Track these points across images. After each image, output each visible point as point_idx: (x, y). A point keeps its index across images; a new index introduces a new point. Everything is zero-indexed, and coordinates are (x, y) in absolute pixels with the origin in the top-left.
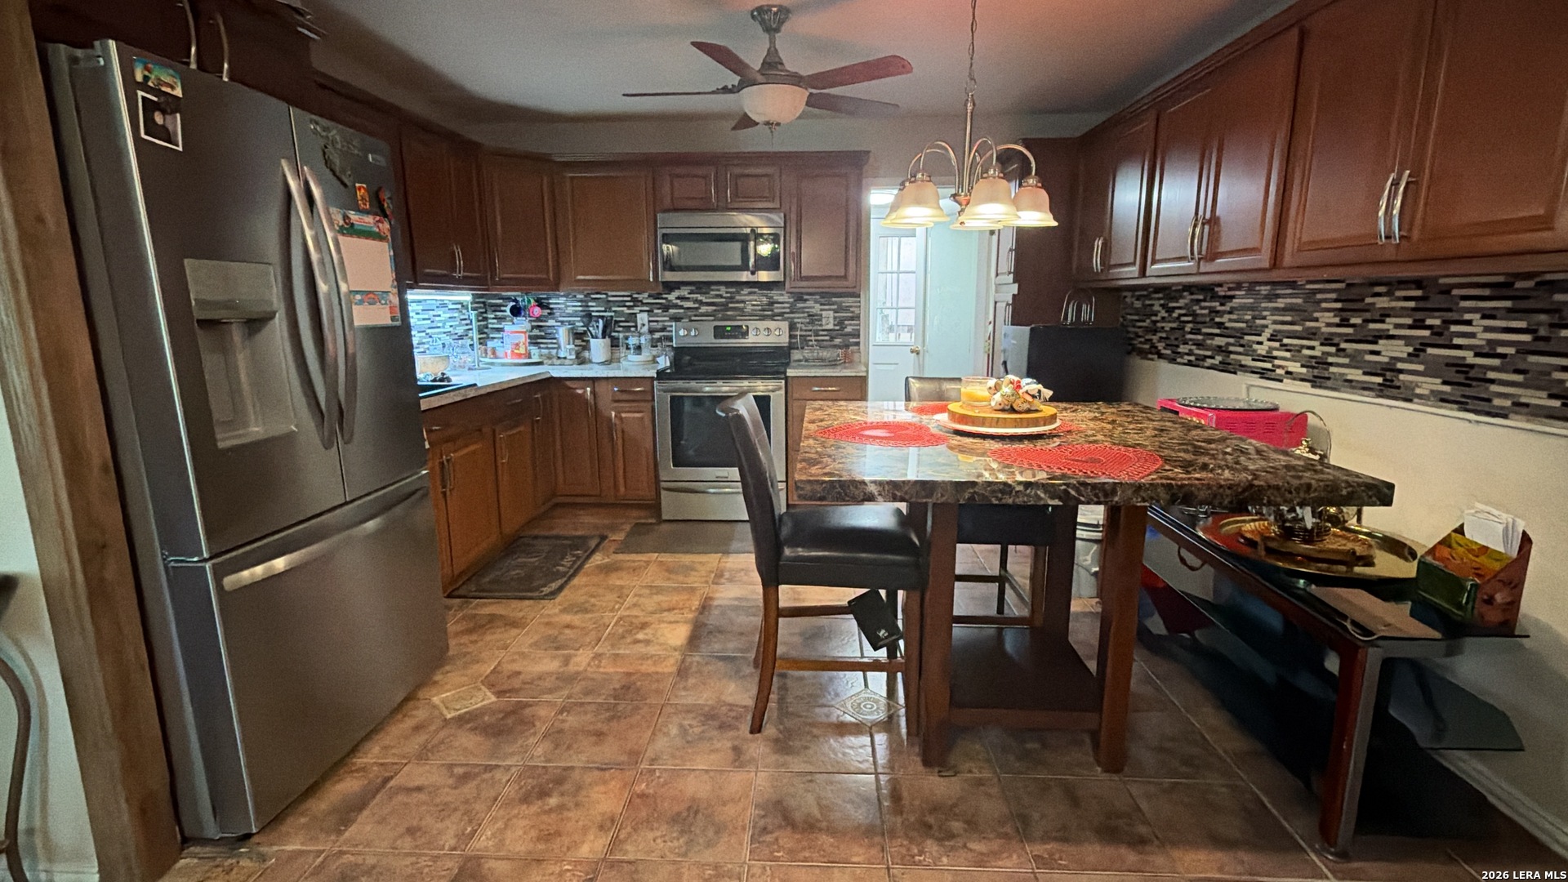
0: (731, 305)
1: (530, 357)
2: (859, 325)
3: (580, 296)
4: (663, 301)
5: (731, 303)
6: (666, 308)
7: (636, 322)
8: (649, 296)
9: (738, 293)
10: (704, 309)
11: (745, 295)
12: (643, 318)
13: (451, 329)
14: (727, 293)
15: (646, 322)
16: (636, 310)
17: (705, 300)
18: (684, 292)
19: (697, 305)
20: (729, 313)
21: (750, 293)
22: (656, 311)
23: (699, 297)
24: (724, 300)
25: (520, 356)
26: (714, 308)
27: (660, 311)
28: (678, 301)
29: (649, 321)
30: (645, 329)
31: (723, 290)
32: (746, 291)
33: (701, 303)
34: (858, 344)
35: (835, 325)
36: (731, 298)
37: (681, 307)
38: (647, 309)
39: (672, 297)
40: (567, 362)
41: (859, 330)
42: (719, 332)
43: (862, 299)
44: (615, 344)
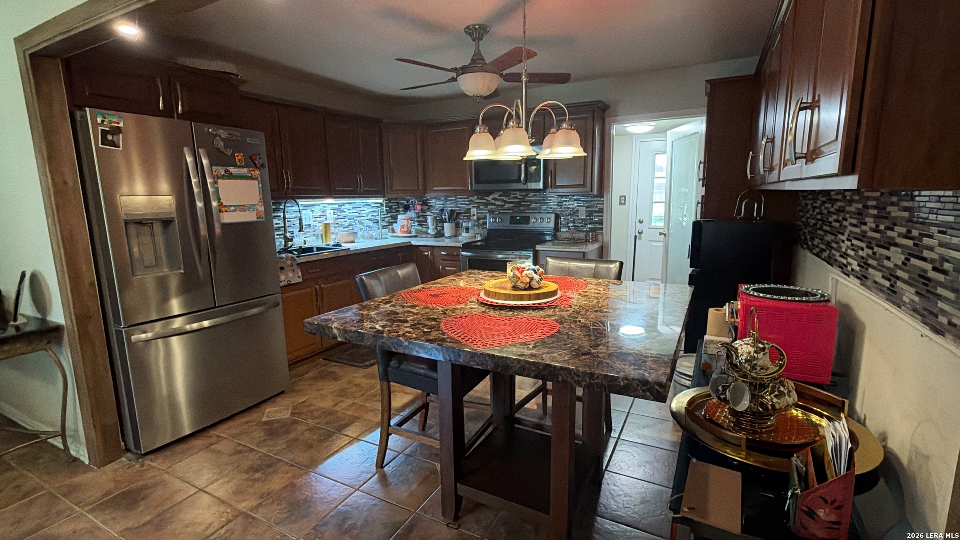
0: (522, 204)
1: (410, 233)
2: (603, 216)
3: (443, 199)
4: (485, 201)
5: (524, 202)
6: (486, 205)
7: (470, 213)
8: (478, 198)
9: (527, 196)
10: (507, 206)
11: (532, 197)
12: (474, 211)
13: (373, 218)
14: (521, 196)
15: (476, 213)
16: (471, 206)
17: (508, 201)
18: (497, 196)
19: (503, 204)
20: (521, 208)
21: (534, 196)
22: (481, 207)
23: (504, 198)
24: (519, 200)
25: (405, 232)
26: (513, 205)
27: (483, 207)
28: (493, 201)
29: (478, 213)
30: (475, 218)
31: (518, 194)
32: (532, 195)
33: (505, 202)
34: (602, 229)
35: (587, 216)
36: (524, 199)
37: (495, 205)
38: (476, 206)
39: (490, 198)
40: (429, 236)
41: (603, 220)
42: (513, 220)
43: (605, 199)
44: (458, 226)
